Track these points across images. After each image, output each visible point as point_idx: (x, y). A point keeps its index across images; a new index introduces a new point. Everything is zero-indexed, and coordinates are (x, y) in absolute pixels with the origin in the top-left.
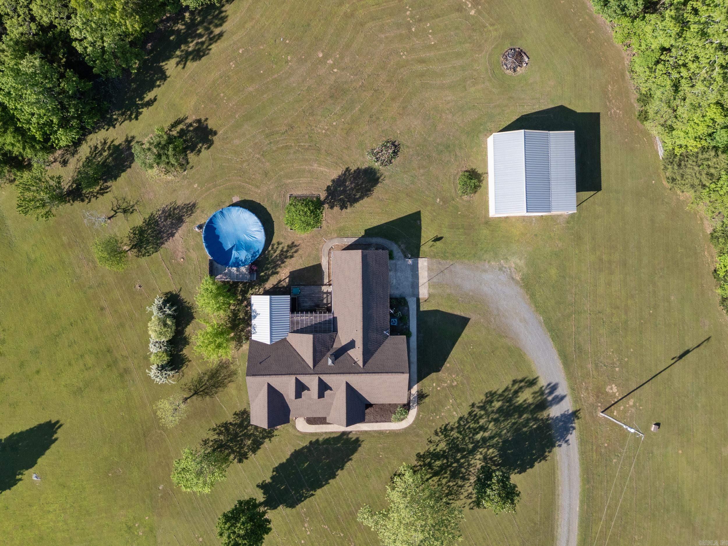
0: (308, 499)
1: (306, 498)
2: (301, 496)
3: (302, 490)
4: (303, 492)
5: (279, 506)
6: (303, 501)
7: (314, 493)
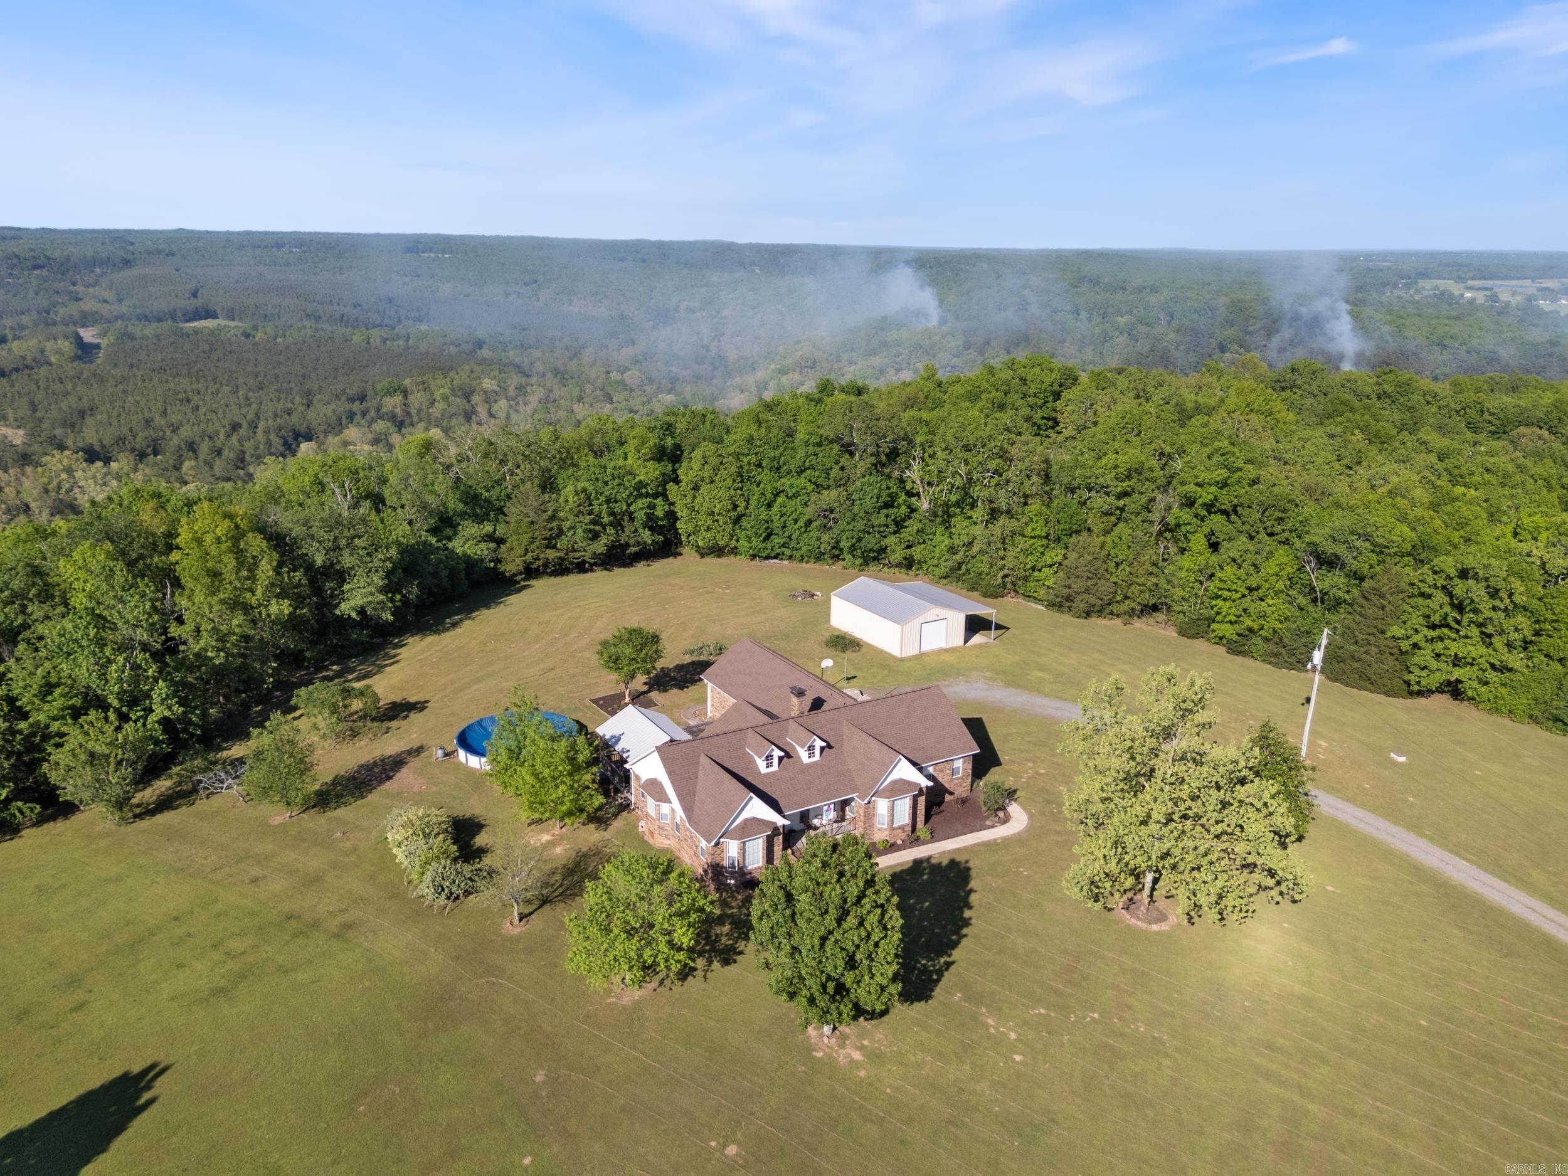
0: (946, 974)
2: (925, 971)
7: (950, 959)
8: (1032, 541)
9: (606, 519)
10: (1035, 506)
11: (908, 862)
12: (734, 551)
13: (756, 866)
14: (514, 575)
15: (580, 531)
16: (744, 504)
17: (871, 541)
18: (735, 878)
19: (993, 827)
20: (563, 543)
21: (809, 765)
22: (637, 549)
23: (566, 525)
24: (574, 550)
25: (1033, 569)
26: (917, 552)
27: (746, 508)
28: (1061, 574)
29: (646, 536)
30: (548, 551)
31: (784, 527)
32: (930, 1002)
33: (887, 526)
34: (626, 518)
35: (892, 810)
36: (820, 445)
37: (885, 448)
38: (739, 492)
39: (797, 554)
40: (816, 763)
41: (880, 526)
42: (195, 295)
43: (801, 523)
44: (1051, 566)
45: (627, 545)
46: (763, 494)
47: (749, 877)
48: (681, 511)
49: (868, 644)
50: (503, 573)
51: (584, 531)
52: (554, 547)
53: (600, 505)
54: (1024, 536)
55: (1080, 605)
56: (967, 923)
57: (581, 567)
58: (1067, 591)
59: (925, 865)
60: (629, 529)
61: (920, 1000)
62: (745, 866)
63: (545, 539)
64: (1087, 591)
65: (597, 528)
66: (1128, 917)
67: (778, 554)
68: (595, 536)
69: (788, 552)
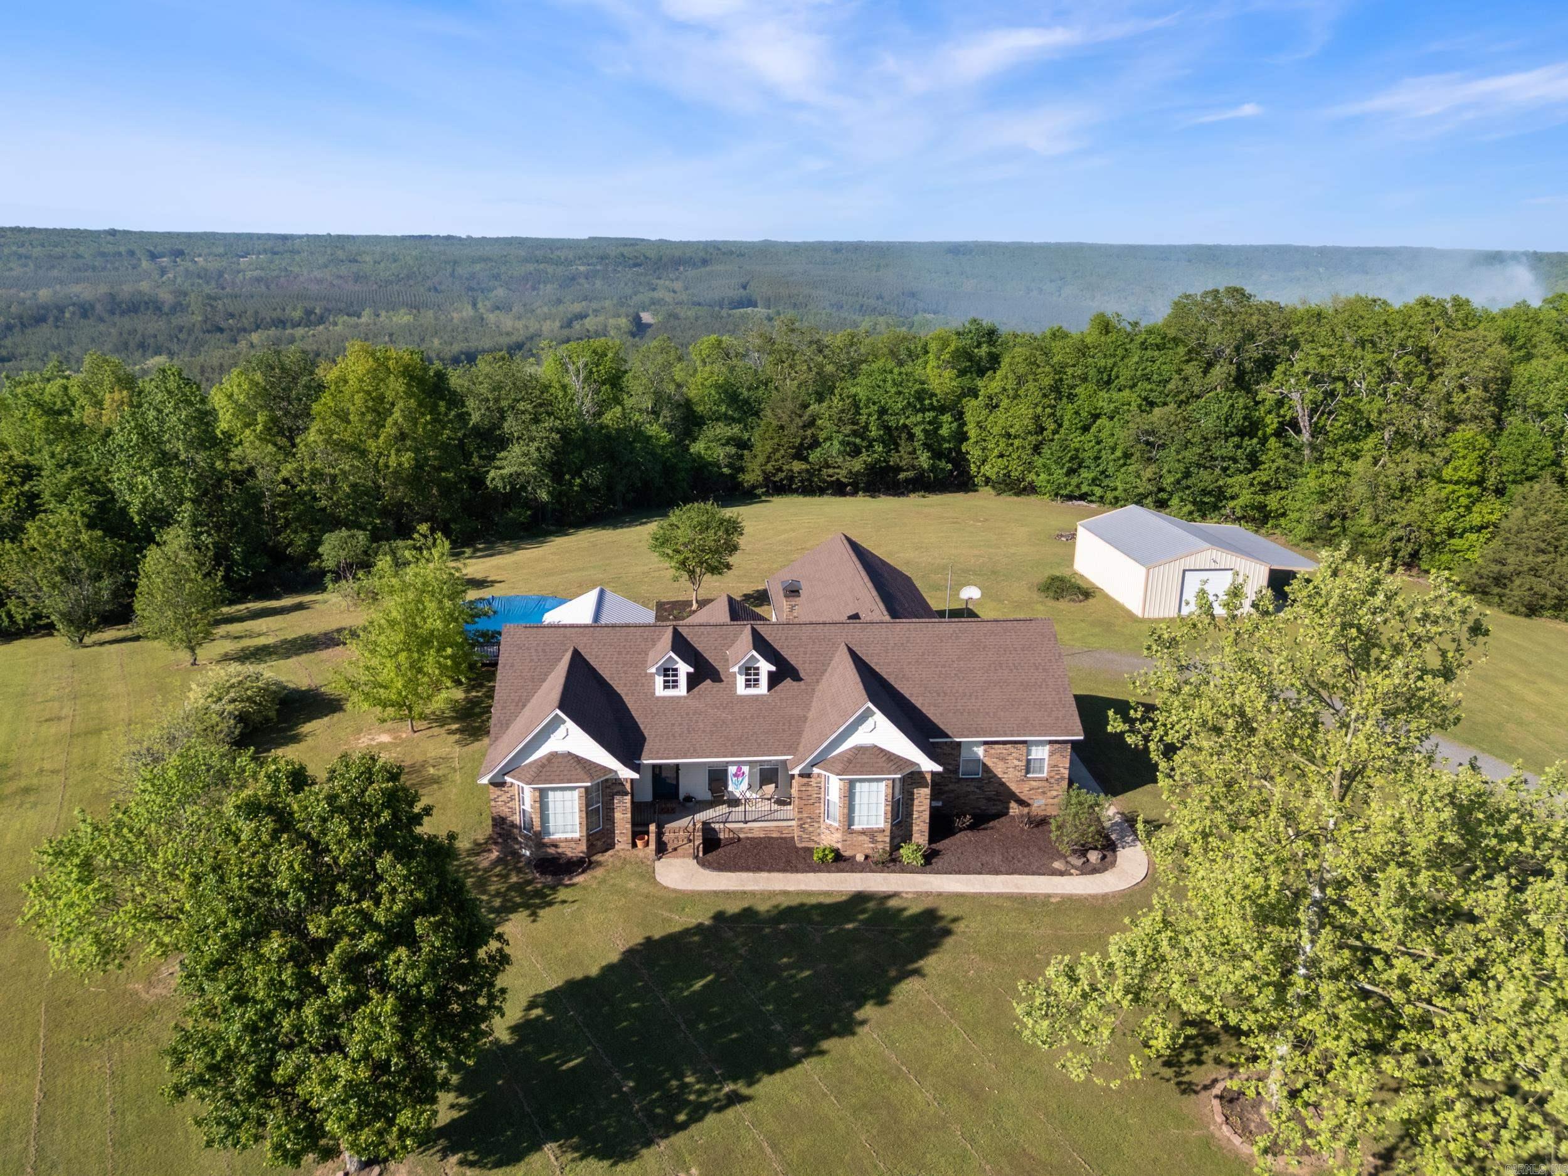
0: (711, 1119)
1: (698, 1113)
2: (676, 1102)
3: (680, 1076)
4: (684, 1086)
5: (537, 1147)
6: (683, 1126)
7: (745, 1091)
8: (1451, 487)
9: (874, 433)
10: (1466, 432)
11: (840, 893)
12: (1031, 489)
13: (569, 836)
14: (754, 487)
15: (835, 442)
16: (1053, 426)
17: (1205, 478)
18: (530, 848)
19: (1062, 874)
20: (814, 456)
21: (743, 699)
22: (910, 474)
23: (822, 436)
24: (828, 466)
25: (1451, 534)
26: (1272, 501)
27: (1055, 432)
28: (1496, 543)
29: (924, 459)
30: (795, 463)
31: (1097, 458)
32: (622, 1166)
33: (1235, 461)
34: (904, 436)
35: (849, 796)
36: (1158, 347)
37: (1253, 351)
38: (1048, 410)
39: (1110, 495)
40: (756, 698)
41: (1223, 459)
42: (744, 288)
43: (1118, 453)
44: (1480, 529)
45: (898, 469)
46: (1077, 413)
47: (552, 850)
48: (972, 431)
49: (1107, 596)
50: (741, 484)
51: (842, 443)
52: (805, 459)
53: (870, 415)
54: (1440, 480)
55: (1517, 590)
56: (848, 1028)
57: (839, 489)
58: (1496, 568)
59: (871, 905)
60: (905, 448)
61: (602, 1156)
62: (545, 830)
63: (793, 447)
64: (1535, 571)
65: (858, 441)
66: (1219, 1119)
67: (1086, 494)
68: (856, 452)
69: (1098, 491)
